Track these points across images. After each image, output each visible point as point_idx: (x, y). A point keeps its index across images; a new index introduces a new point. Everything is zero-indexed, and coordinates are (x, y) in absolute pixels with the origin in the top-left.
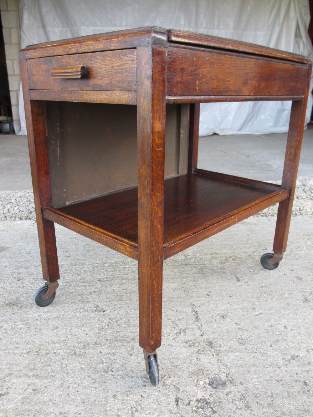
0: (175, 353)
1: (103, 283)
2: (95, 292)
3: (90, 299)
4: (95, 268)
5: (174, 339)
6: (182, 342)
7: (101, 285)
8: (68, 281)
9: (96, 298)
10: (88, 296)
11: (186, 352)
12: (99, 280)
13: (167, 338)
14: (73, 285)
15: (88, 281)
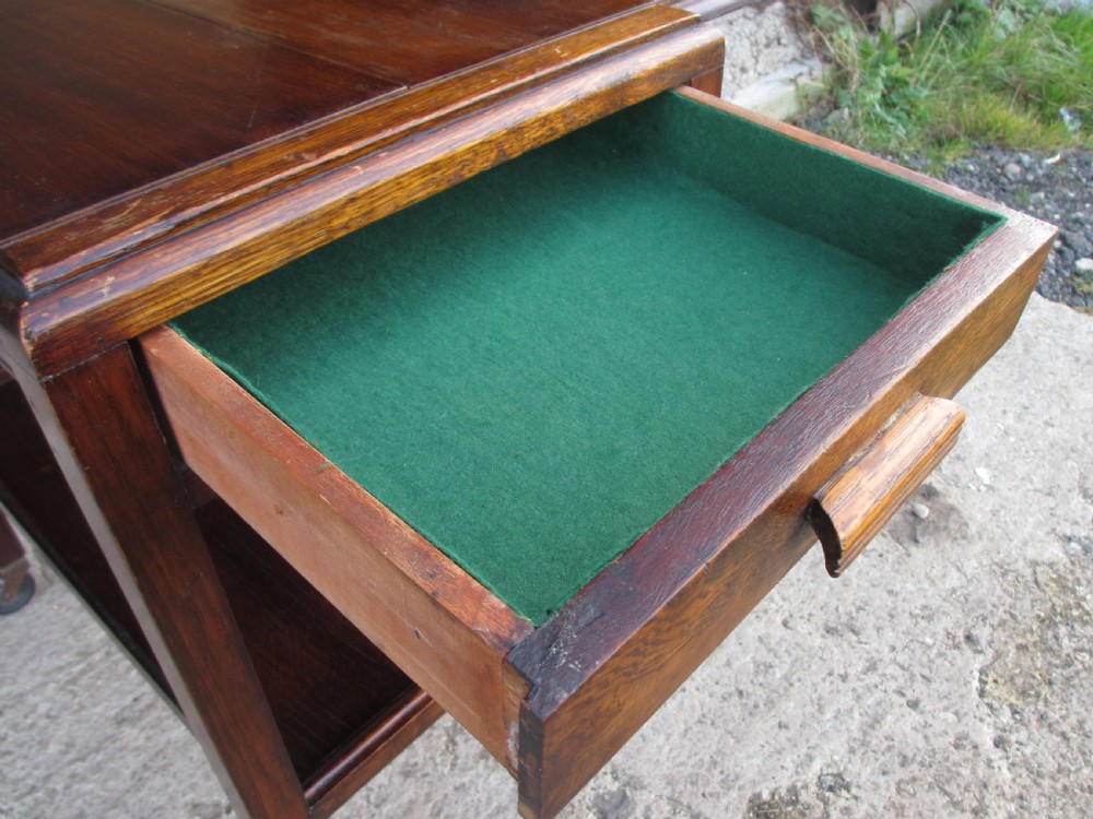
0: (484, 799)
1: (144, 723)
2: (145, 767)
3: (154, 798)
4: (71, 687)
5: (453, 765)
6: (477, 762)
7: (143, 735)
8: (30, 782)
9: (167, 786)
10: (142, 794)
11: (502, 782)
12: (120, 721)
13: (436, 774)
14: (60, 787)
15: (93, 744)
